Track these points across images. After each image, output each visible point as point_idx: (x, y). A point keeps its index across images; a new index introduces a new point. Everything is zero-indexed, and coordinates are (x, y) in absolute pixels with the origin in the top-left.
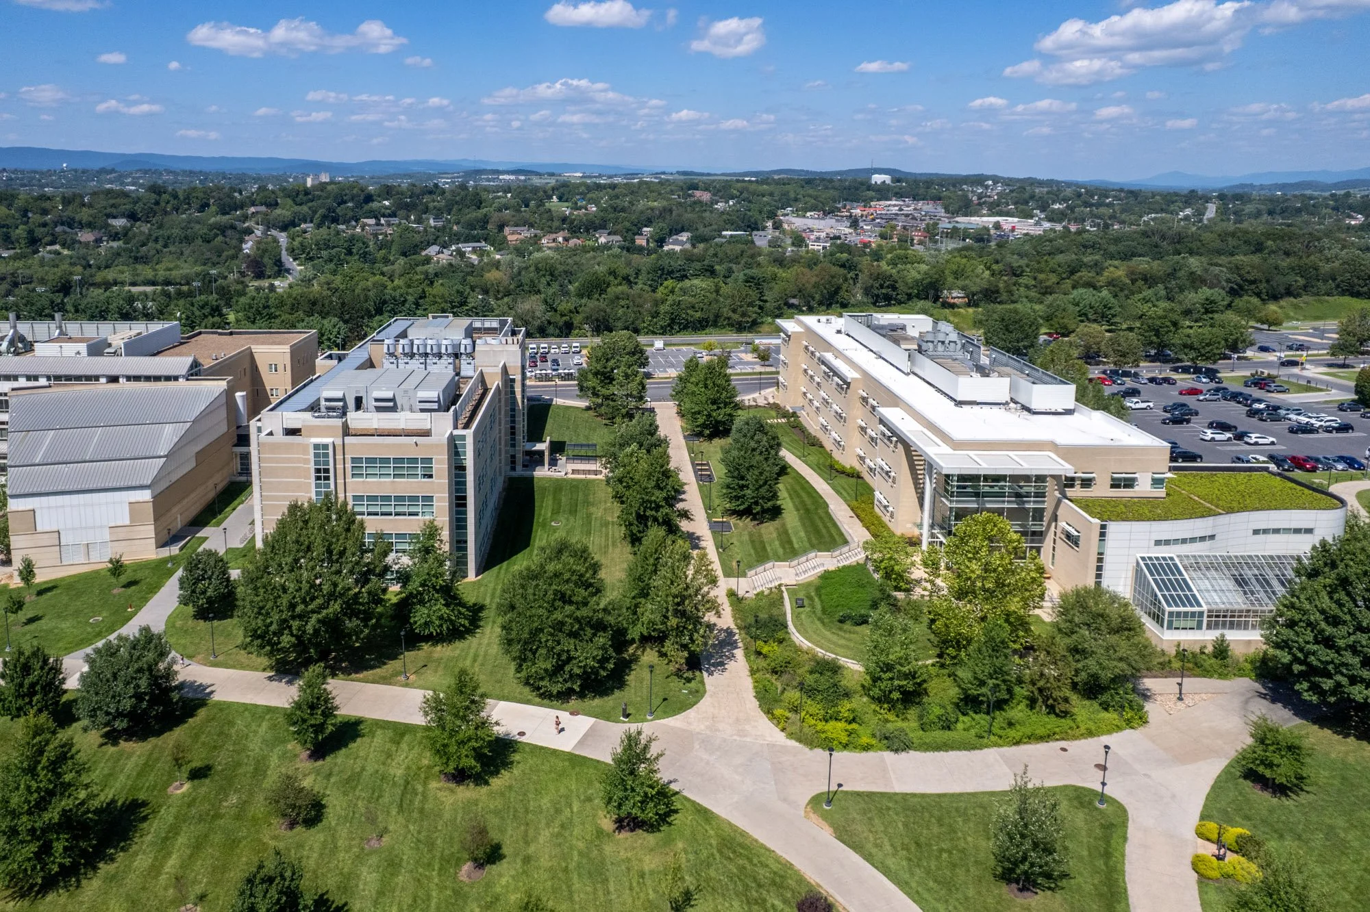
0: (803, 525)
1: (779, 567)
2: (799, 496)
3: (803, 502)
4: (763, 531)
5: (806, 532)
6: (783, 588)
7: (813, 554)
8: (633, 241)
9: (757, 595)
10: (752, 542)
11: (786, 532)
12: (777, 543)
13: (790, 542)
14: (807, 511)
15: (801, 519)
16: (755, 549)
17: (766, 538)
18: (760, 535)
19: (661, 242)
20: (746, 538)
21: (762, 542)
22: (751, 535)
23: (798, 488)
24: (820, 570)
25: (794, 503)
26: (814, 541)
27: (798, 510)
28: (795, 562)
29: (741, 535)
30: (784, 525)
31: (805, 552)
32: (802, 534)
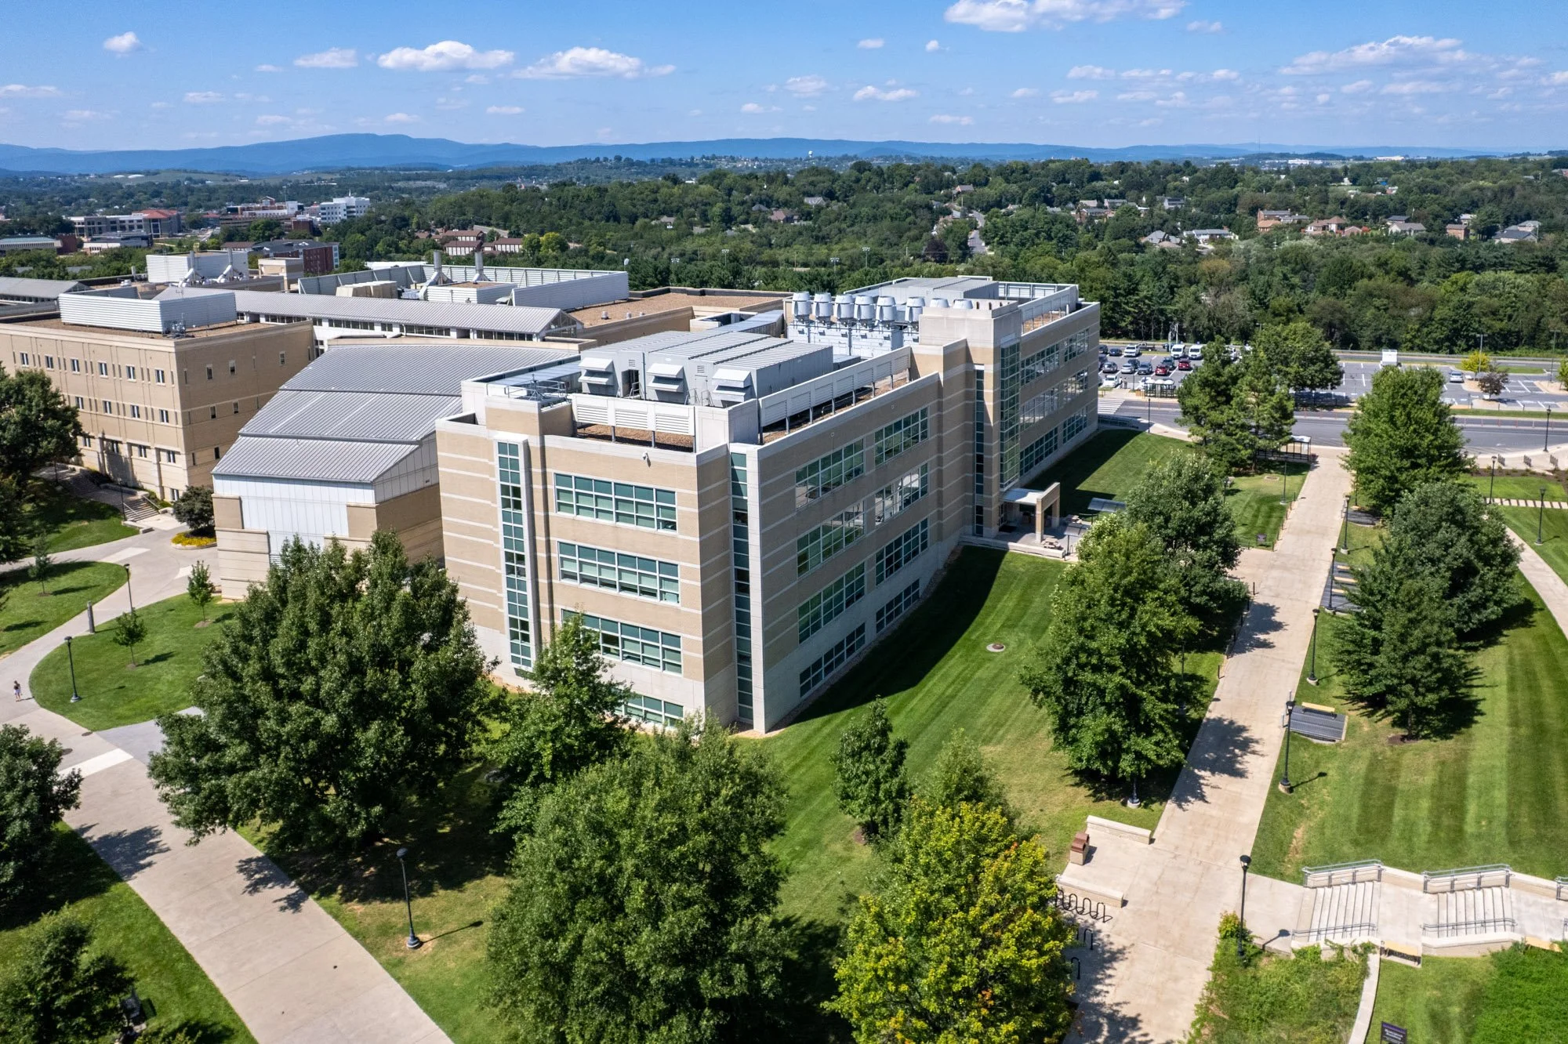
0: (1514, 769)
1: (1396, 882)
2: (1533, 687)
3: (1536, 706)
4: (1408, 759)
5: (1514, 793)
6: (1374, 960)
7: (1499, 875)
8: (1443, 231)
9: (1302, 953)
10: (1370, 782)
11: (1460, 780)
12: (1425, 804)
13: (1458, 810)
14: (1540, 731)
15: (1515, 749)
16: (1365, 808)
17: (1405, 781)
18: (1394, 771)
19: (1489, 232)
20: (1360, 767)
21: (1391, 791)
22: (1374, 763)
23: (1539, 665)
24: (1502, 937)
25: (1512, 701)
26: (1527, 831)
27: (1515, 723)
28: (1442, 882)
29: (1353, 756)
30: (1463, 756)
31: (1488, 859)
32: (1500, 796)
